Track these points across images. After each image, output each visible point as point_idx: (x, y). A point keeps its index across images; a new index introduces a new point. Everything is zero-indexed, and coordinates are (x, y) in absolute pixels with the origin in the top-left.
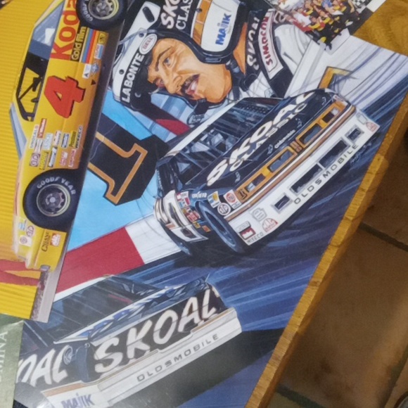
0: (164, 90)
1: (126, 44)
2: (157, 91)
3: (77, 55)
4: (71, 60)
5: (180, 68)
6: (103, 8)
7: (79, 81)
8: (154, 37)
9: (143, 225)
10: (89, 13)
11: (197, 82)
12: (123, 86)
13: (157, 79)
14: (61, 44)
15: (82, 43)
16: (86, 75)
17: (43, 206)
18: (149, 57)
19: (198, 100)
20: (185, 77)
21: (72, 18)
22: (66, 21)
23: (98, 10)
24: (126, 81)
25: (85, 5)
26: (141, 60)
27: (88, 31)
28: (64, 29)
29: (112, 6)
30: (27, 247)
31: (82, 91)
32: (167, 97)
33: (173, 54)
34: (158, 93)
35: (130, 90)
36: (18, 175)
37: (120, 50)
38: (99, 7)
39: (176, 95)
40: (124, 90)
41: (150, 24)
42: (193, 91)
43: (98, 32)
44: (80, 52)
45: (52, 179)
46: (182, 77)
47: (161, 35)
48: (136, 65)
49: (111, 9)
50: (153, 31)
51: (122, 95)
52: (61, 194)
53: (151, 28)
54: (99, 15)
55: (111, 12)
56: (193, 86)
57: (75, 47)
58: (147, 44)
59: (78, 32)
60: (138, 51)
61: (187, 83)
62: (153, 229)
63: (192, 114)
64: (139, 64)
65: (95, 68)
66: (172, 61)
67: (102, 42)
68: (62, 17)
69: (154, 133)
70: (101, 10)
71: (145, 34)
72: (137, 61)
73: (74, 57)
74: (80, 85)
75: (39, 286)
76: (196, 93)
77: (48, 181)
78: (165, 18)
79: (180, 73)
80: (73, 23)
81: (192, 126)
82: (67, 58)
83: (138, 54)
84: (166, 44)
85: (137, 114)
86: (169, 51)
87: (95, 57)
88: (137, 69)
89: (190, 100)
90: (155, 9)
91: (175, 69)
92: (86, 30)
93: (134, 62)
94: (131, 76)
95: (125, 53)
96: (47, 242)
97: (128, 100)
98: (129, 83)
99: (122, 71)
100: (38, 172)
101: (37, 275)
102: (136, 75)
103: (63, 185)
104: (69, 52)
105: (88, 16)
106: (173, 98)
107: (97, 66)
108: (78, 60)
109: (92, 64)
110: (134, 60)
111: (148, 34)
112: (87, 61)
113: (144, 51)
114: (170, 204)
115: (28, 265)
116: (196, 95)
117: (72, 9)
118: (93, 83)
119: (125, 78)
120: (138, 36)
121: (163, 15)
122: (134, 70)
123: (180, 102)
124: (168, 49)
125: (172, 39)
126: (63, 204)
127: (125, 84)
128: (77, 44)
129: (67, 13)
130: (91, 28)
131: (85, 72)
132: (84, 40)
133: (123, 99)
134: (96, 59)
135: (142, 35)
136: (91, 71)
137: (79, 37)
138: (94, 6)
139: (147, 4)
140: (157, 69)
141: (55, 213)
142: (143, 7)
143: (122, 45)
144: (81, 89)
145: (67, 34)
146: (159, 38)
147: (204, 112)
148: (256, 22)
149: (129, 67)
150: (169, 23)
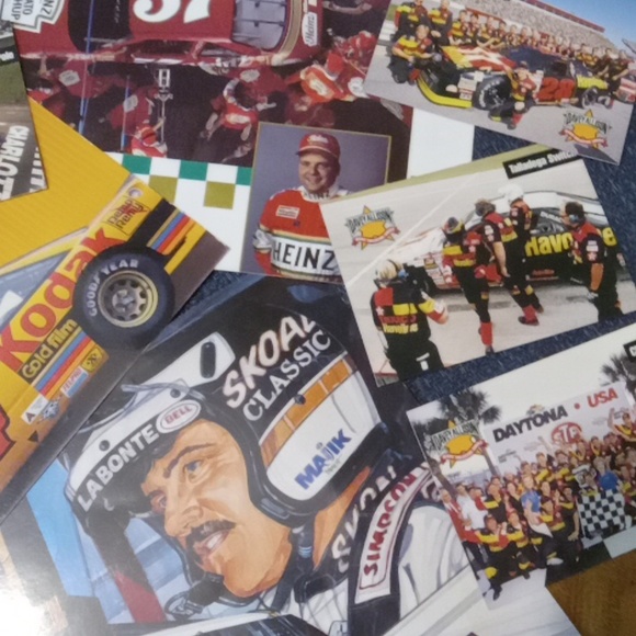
0: (157, 522)
1: (141, 395)
2: (146, 515)
3: (34, 369)
4: (20, 373)
5: (208, 494)
6: (126, 301)
7: (11, 420)
8: (195, 408)
10: (96, 299)
11: (224, 537)
12: (92, 476)
13: (159, 492)
14: (18, 333)
15: (55, 351)
16: (30, 416)
19: (208, 573)
20: (209, 515)
21: (63, 293)
22: (49, 295)
23: (115, 301)
24: (103, 468)
25: (98, 280)
26: (150, 441)
27: (76, 333)
28: (38, 309)
29: (142, 307)
31: (8, 443)
32: (156, 537)
33: (211, 461)
34: (145, 520)
35: (99, 488)
38: (119, 296)
39: (173, 542)
40: (91, 483)
41: (202, 380)
42: (209, 551)
43: (93, 343)
44: (44, 365)
47: (209, 411)
48: (135, 445)
49: (137, 311)
50: (200, 396)
51: (83, 490)
54: (111, 311)
55: (134, 316)
56: (213, 541)
57: (38, 351)
58: (176, 416)
59: (59, 326)
60: (153, 421)
61: (206, 529)
63: (184, 595)
64: (141, 446)
65: (51, 410)
66: (202, 471)
67: (89, 367)
68: (48, 282)
69: (98, 594)
70: (120, 305)
71: (183, 395)
72: (142, 439)
73: (28, 371)
74: (10, 431)
76: (211, 557)
78: (233, 383)
79: (204, 503)
80: (60, 303)
81: (170, 618)
82: (15, 365)
83: (149, 426)
85: (87, 540)
86: (205, 449)
87: (62, 390)
88: (133, 453)
89: (193, 565)
90: (224, 355)
91: (198, 491)
92: (75, 329)
93: (136, 439)
94: (115, 463)
95: (129, 411)
97: (87, 506)
98: (106, 475)
99: (105, 444)
102: (125, 464)
104: (23, 357)
105: (91, 304)
106: (167, 545)
107: (57, 411)
108: (30, 381)
109: (51, 400)
110: (138, 435)
111: (187, 398)
112: (44, 389)
113: (164, 427)
116: (209, 563)
117: (72, 275)
118: (34, 437)
119: (104, 462)
120: (168, 391)
121: (233, 375)
122: (128, 453)
123: (174, 559)
124: (208, 445)
125: (225, 431)
127: (98, 473)
128: (45, 348)
129: (60, 280)
130: (85, 329)
131: (30, 410)
132: (61, 345)
133: (80, 499)
134: (61, 395)
135: (176, 393)
136: (42, 413)
138: (112, 289)
139: (217, 339)
140: (167, 474)
142: (206, 340)
144: (7, 438)
145: (38, 320)
146: (203, 416)
147: (207, 601)
148: (388, 476)
149: (122, 444)
150: (235, 396)
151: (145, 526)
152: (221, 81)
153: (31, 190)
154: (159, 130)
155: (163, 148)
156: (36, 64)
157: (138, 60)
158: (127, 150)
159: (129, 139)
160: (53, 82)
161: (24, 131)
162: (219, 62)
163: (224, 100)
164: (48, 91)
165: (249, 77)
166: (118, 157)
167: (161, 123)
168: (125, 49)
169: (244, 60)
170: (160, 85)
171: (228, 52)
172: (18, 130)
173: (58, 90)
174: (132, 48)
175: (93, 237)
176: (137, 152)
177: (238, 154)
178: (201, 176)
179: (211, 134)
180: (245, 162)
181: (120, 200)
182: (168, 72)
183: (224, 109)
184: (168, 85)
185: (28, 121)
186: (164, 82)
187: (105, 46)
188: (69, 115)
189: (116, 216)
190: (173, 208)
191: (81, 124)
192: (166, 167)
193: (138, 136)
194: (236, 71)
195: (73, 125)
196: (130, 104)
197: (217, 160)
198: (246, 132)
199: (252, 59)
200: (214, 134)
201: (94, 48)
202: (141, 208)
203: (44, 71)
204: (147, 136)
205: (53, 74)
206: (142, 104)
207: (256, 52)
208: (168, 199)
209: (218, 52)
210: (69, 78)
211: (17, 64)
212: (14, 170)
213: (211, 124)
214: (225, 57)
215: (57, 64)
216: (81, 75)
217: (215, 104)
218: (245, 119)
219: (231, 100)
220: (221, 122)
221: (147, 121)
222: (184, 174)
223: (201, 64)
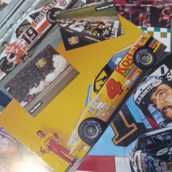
0: (155, 106)
1: (148, 79)
2: (152, 105)
3: (126, 74)
4: (123, 75)
5: (166, 100)
6: (145, 59)
7: (122, 85)
8: (161, 81)
9: (123, 159)
10: (138, 59)
11: (171, 109)
12: (139, 96)
13: (155, 100)
14: (122, 67)
15: (130, 70)
16: (126, 85)
17: (87, 132)
18: (155, 89)
19: (168, 117)
20: (166, 104)
21: (131, 57)
22: (127, 58)
24: (141, 95)
25: (138, 54)
26: (151, 88)
27: (135, 66)
28: (125, 61)
29: (149, 60)
30: (73, 145)
31: (122, 91)
33: (166, 92)
34: (152, 106)
35: (141, 99)
36: (82, 113)
37: (144, 80)
38: (143, 58)
39: (159, 110)
40: (139, 98)
42: (167, 112)
43: (139, 68)
44: (128, 74)
45: (94, 122)
46: (165, 104)
47: (164, 82)
49: (148, 61)
50: (162, 78)
51: (137, 100)
52: (95, 130)
53: (161, 77)
54: (142, 61)
55: (147, 62)
56: (168, 110)
57: (127, 70)
58: (156, 83)
59: (131, 65)
60: (152, 84)
61: (166, 107)
62: (126, 163)
63: (163, 122)
64: (149, 90)
65: (131, 83)
66: (164, 95)
67: (139, 74)
68: (127, 55)
69: (143, 122)
70: (144, 60)
71: (158, 78)
73: (125, 74)
74: (122, 88)
75: (71, 164)
76: (168, 113)
77: (92, 122)
78: (169, 75)
79: (165, 102)
80: (130, 60)
81: (160, 127)
82: (122, 73)
83: (151, 85)
84: (164, 86)
85: (140, 111)
86: (164, 90)
87: (133, 79)
88: (148, 91)
89: (164, 115)
90: (166, 69)
91: (164, 99)
92: (134, 65)
93: (148, 88)
94: (144, 93)
95: (146, 82)
96: (82, 148)
97: (139, 103)
98: (142, 96)
99: (141, 90)
100: (90, 116)
101: (72, 159)
102: (146, 94)
103: (98, 127)
104: (123, 72)
105: (138, 60)
106: (158, 111)
107: (132, 83)
108: (126, 77)
109: (131, 81)
111: (159, 79)
112: (129, 78)
113: (154, 85)
114: (137, 156)
115: (70, 153)
116: (168, 114)
117: (132, 54)
118: (128, 89)
119: (141, 93)
120: (154, 77)
121: (169, 74)
122: (146, 91)
123: (160, 114)
124: (164, 89)
125: (168, 86)
126: (94, 134)
127: (140, 96)
128: (128, 70)
129: (130, 55)
130: (137, 65)
131: (126, 83)
132: (132, 69)
133: (137, 102)
134: (133, 80)
135: (156, 78)
136: (129, 84)
137: (130, 67)
138: (142, 56)
139: (164, 66)
140: (156, 96)
141: (90, 137)
142: (162, 66)
143: (146, 78)
144: (122, 89)
145: (126, 64)
146: (163, 83)
147: (168, 123)
149: (145, 89)
150: (170, 78)
151: (152, 107)
152: (161, 10)
153: (121, 35)
154: (148, 21)
155: (150, 25)
156: (118, 7)
157: (142, 5)
158: (142, 25)
159: (142, 23)
160: (123, 11)
161: (118, 22)
162: (160, 5)
163: (162, 14)
164: (122, 13)
165: (168, 9)
166: (140, 27)
167: (149, 19)
168: (138, 3)
169: (166, 5)
170: (147, 11)
171: (162, 3)
172: (117, 22)
173: (124, 13)
174: (140, 3)
175: (136, 45)
176: (144, 26)
177: (167, 26)
178: (159, 31)
179: (160, 22)
180: (169, 27)
181: (141, 37)
182: (149, 8)
183: (162, 16)
184: (149, 11)
185: (118, 19)
186: (148, 10)
187: (134, 2)
188: (128, 18)
189: (141, 40)
190: (154, 38)
191: (130, 20)
192: (151, 29)
193: (144, 22)
194: (164, 7)
195: (129, 20)
196: (141, 15)
197: (162, 27)
198: (168, 21)
199: (168, 4)
200: (161, 22)
201: (131, 3)
202: (146, 38)
203: (120, 8)
204: (146, 22)
205: (123, 9)
206: (144, 15)
207: (168, 3)
208: (152, 36)
209: (160, 3)
210: (127, 10)
211: (115, 7)
212: (117, 31)
213: (160, 19)
214: (162, 4)
215: (123, 7)
216: (129, 9)
217: (160, 15)
218: (168, 18)
219: (164, 14)
220: (162, 19)
221: (145, 19)
222: (155, 30)
223: (156, 6)
